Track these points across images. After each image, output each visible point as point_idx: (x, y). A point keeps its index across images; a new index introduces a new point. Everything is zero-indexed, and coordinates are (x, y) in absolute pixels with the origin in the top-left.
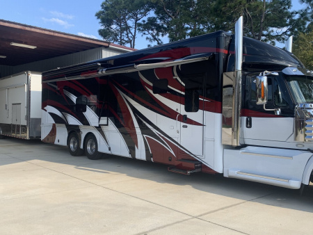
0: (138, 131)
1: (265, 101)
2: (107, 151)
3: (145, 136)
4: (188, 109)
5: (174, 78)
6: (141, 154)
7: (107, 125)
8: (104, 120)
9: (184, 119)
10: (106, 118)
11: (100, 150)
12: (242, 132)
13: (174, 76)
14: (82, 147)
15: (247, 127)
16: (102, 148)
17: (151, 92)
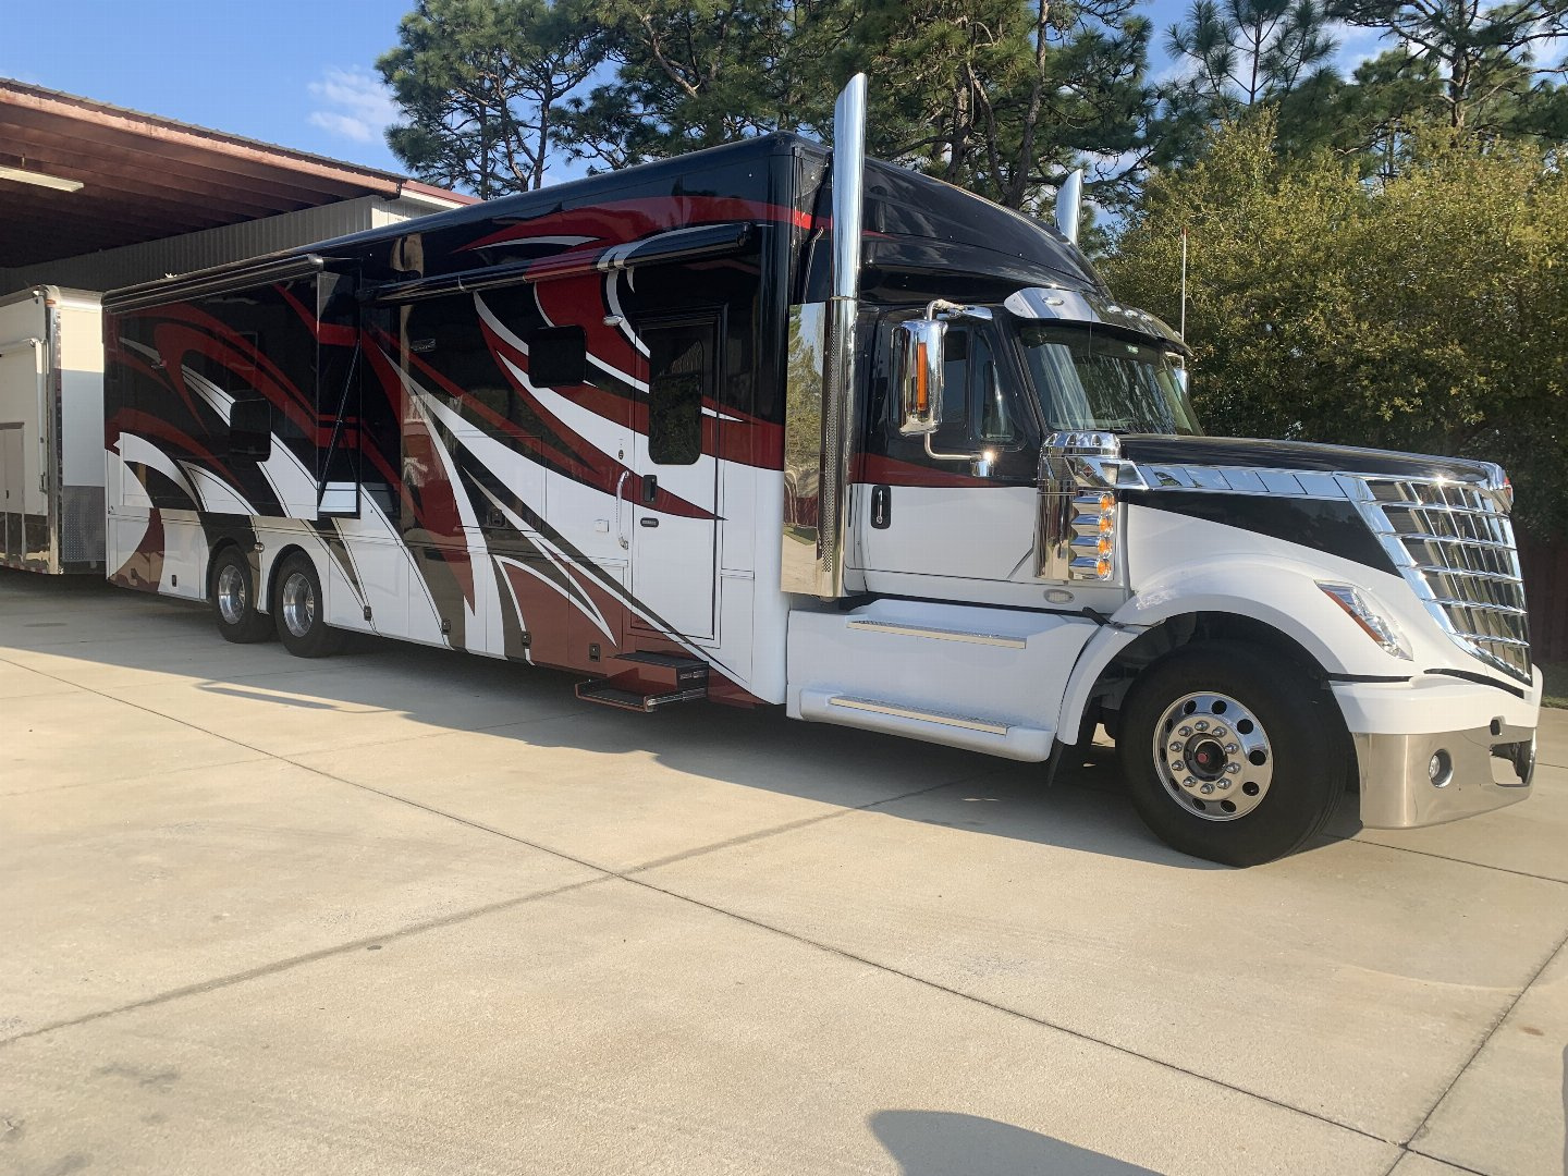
0: (475, 541)
1: (932, 422)
2: (358, 623)
3: (499, 559)
4: (659, 454)
5: (610, 321)
6: (485, 633)
7: (356, 515)
8: (341, 496)
9: (645, 492)
10: (353, 485)
11: (332, 616)
12: (858, 543)
13: (609, 313)
14: (262, 605)
15: (875, 524)
16: (340, 609)
17: (523, 378)
